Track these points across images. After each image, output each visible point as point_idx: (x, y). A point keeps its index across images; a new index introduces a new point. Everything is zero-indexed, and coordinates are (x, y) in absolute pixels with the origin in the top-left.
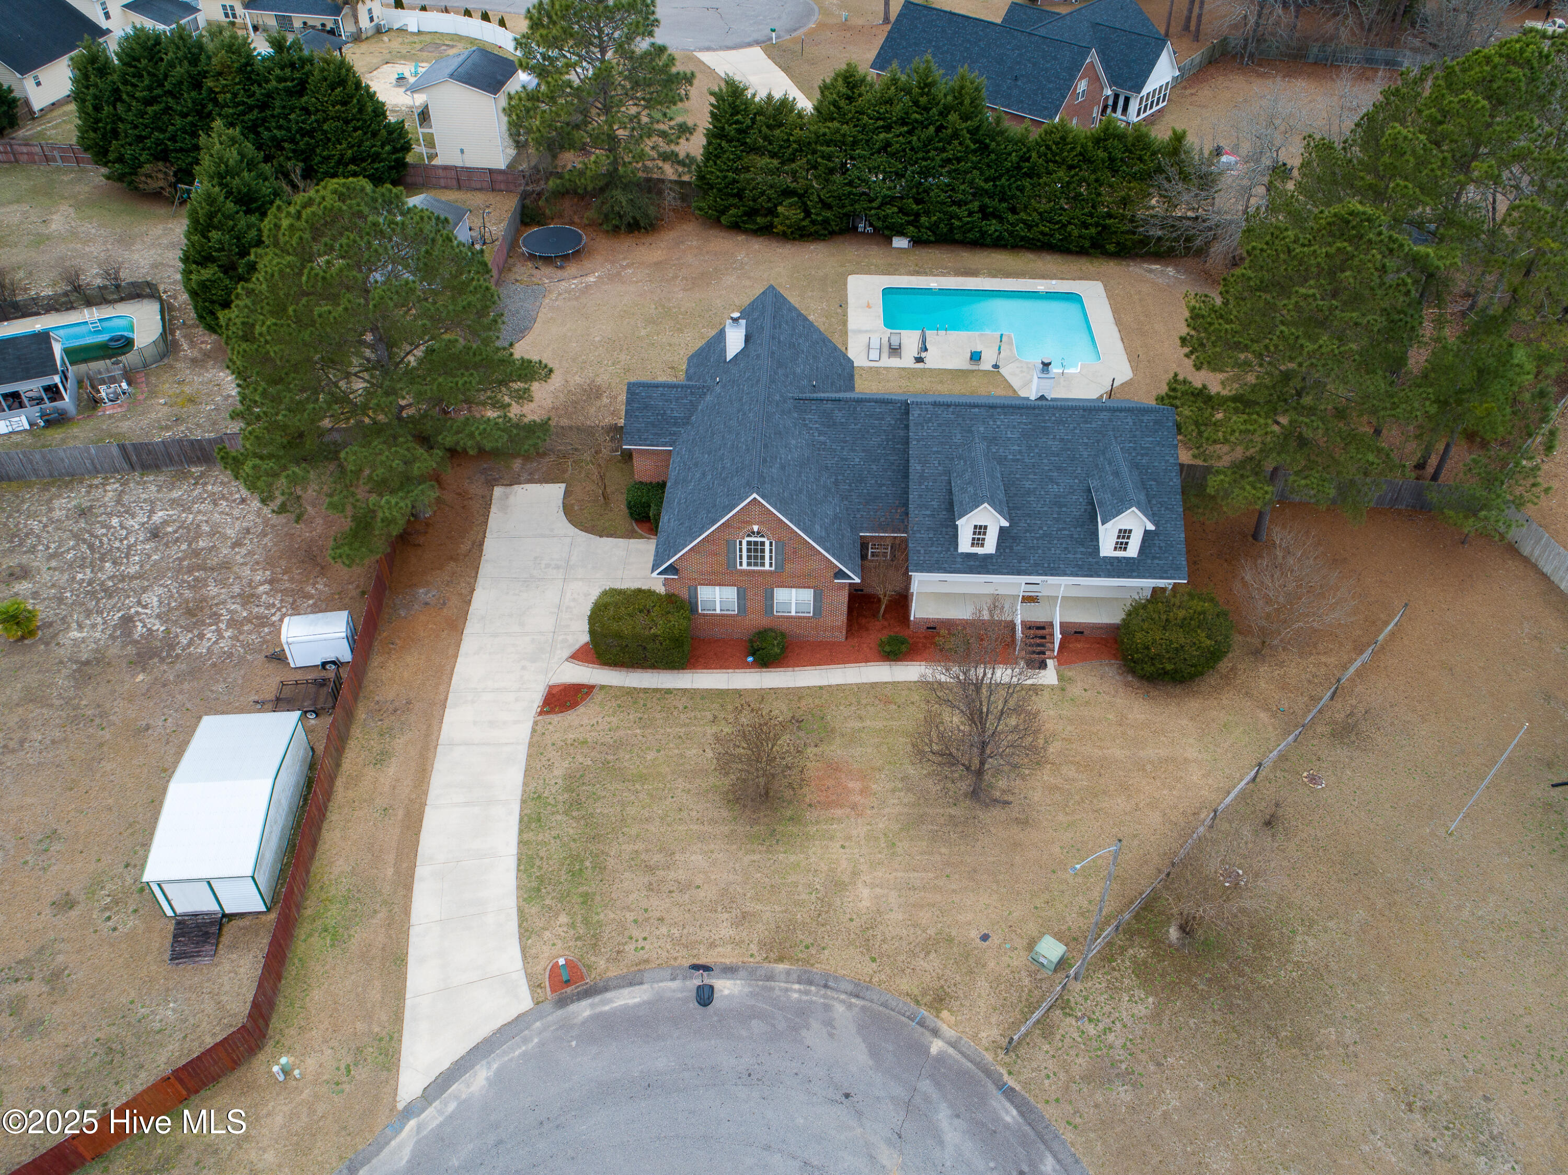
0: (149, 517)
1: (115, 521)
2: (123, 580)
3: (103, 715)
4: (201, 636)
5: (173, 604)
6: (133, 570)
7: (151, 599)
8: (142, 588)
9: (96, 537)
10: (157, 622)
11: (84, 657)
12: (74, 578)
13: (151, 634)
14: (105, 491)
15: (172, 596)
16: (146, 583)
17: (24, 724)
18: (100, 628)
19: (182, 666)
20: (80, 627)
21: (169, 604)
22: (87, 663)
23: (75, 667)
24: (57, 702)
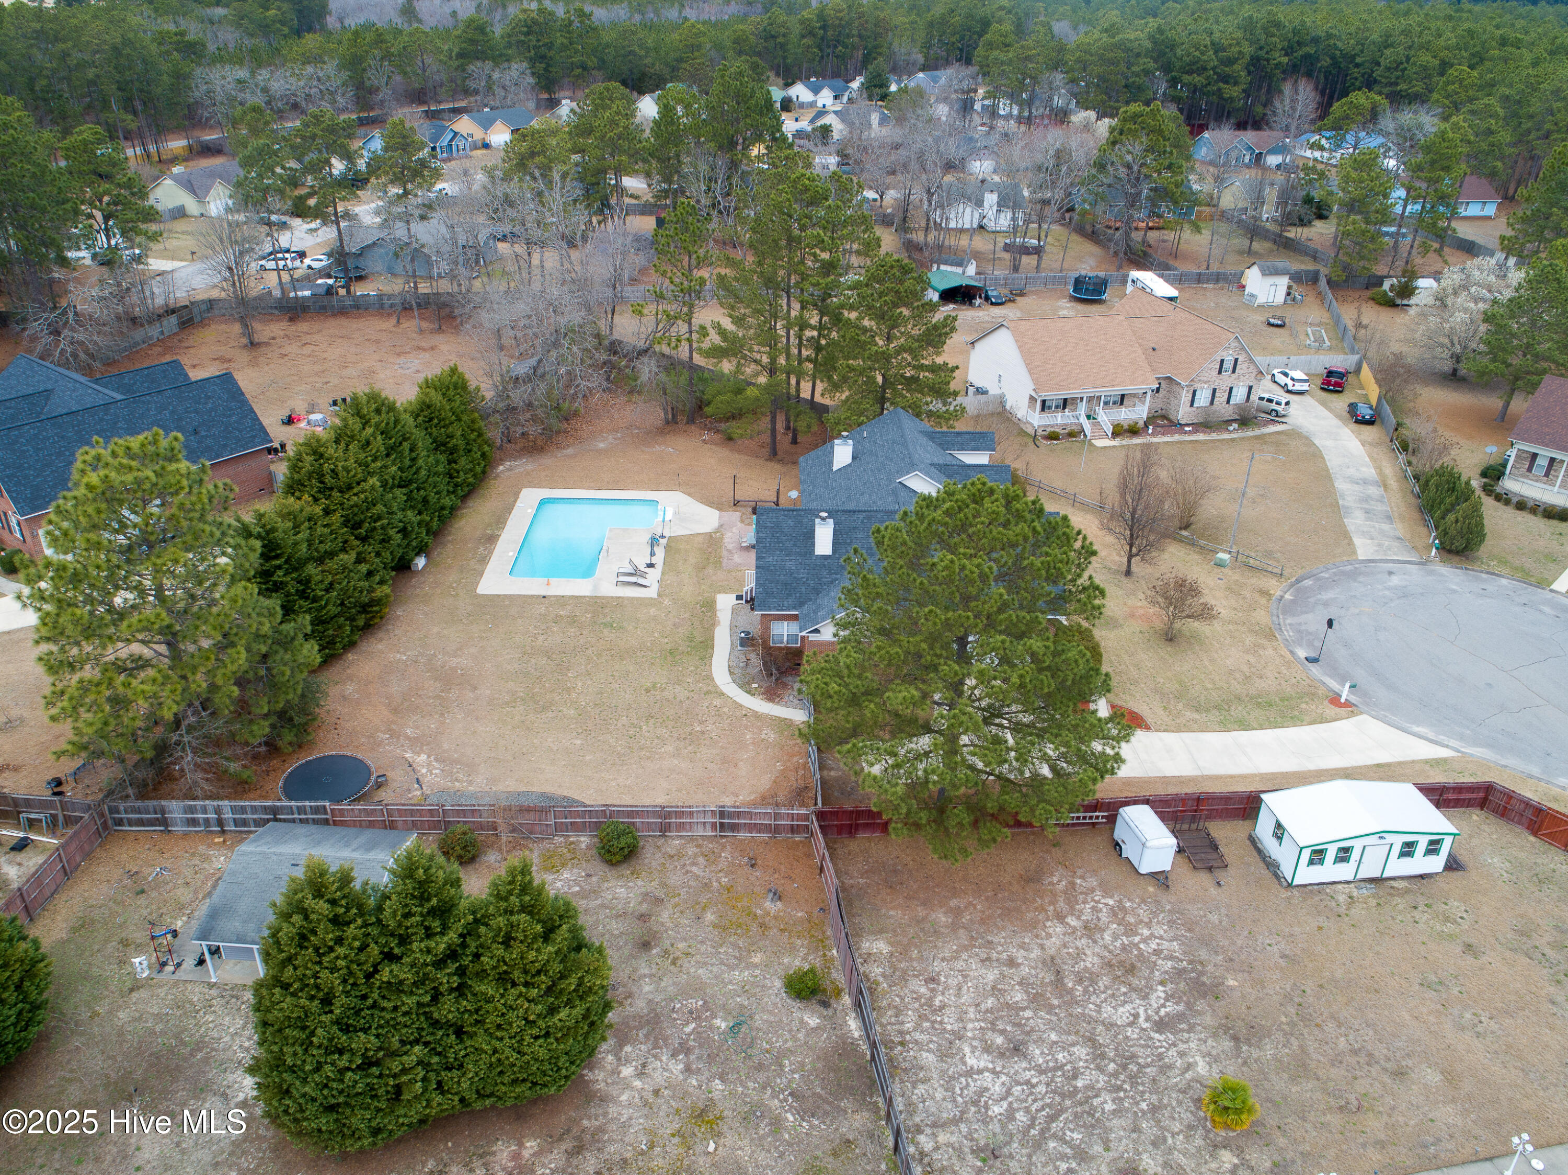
0: (980, 1072)
1: (996, 1110)
2: (1103, 1056)
3: (1288, 997)
4: (1157, 952)
5: (1124, 990)
6: (1081, 1052)
7: (1122, 1015)
8: (1108, 1029)
9: (1033, 1119)
10: (1153, 997)
11: (1228, 1044)
12: (1114, 1112)
13: (1172, 996)
14: (937, 1148)
15: (1113, 995)
16: (1101, 1028)
17: (1336, 1061)
18: (1182, 1047)
19: (1203, 954)
20: (1189, 1067)
21: (1125, 994)
22: (1235, 1039)
23: (1245, 1048)
24: (1295, 1043)
